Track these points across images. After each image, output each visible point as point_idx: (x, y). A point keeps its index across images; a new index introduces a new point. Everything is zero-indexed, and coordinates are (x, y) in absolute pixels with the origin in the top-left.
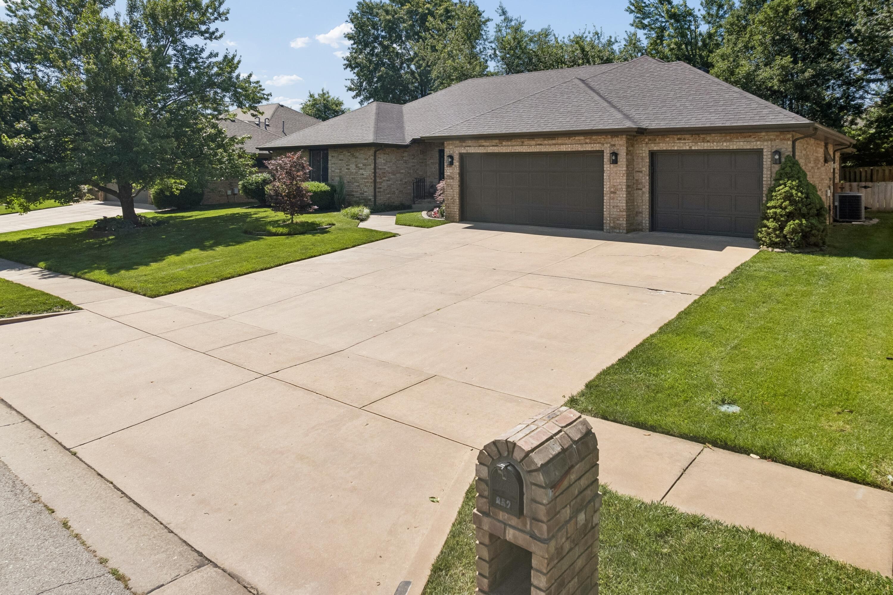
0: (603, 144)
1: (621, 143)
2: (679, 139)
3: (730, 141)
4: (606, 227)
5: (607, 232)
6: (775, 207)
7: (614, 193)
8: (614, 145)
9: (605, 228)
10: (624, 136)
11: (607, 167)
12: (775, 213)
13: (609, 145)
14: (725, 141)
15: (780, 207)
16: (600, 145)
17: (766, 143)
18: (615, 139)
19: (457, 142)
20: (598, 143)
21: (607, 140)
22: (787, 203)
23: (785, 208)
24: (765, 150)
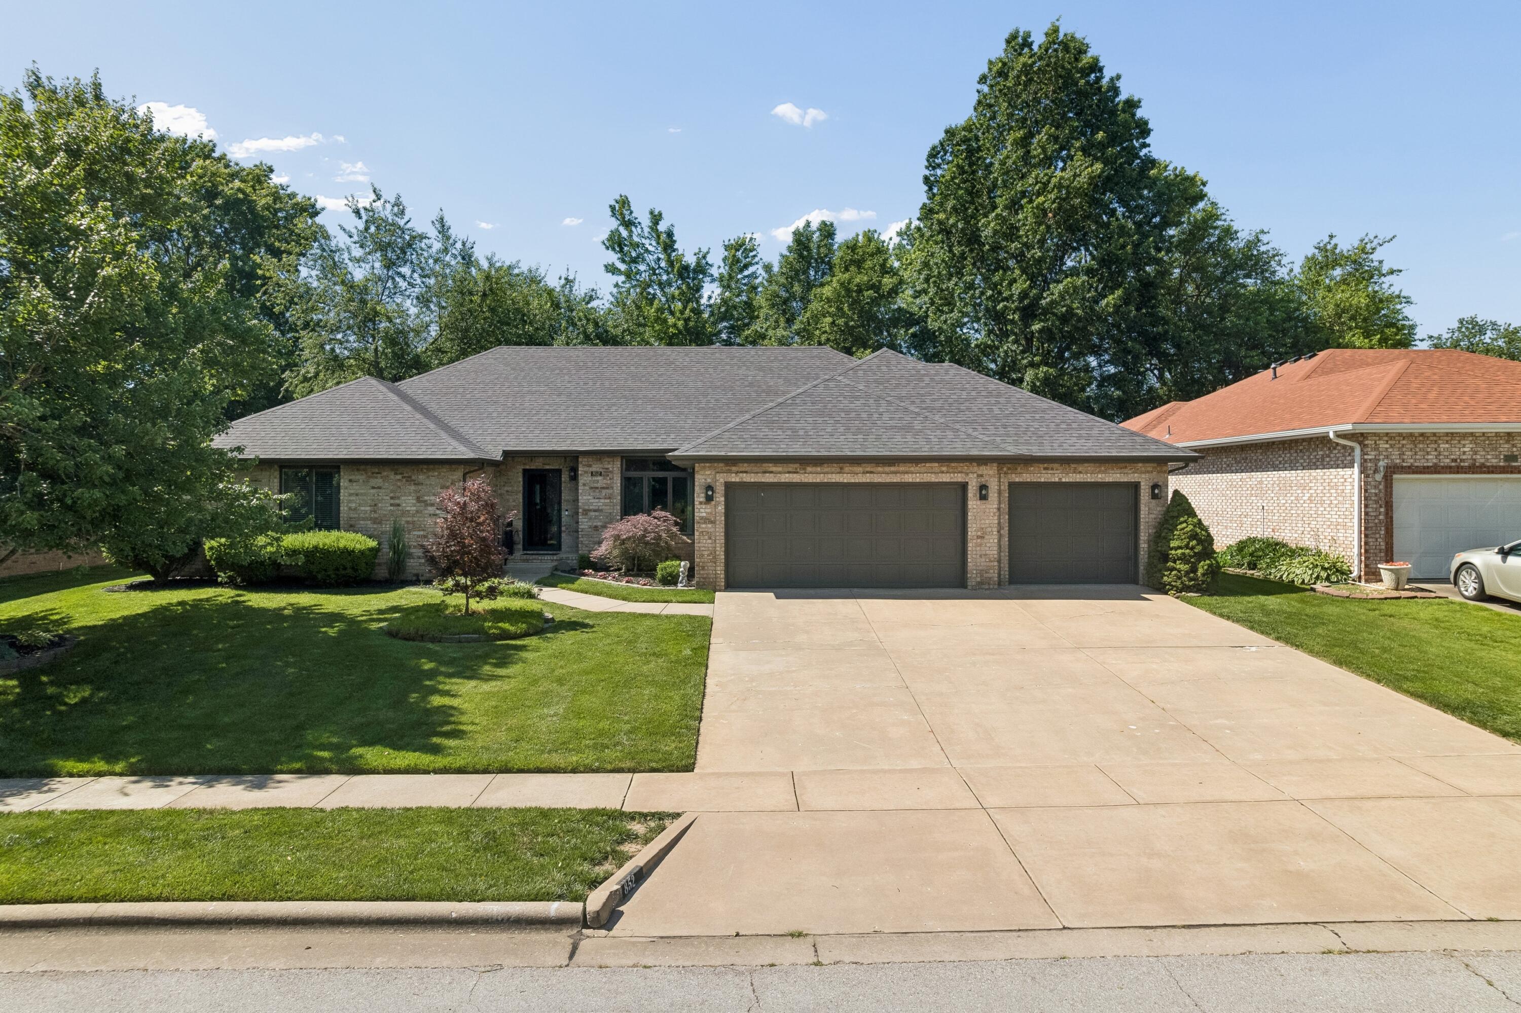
0: (967, 474)
1: (991, 472)
2: (1045, 469)
3: (1104, 472)
4: (971, 583)
5: (972, 589)
6: (1180, 548)
7: (982, 537)
8: (982, 476)
9: (969, 584)
10: (995, 465)
11: (973, 503)
12: (1183, 554)
13: (975, 475)
14: (1099, 472)
15: (1187, 546)
16: (963, 475)
17: (1143, 476)
18: (983, 468)
19: (721, 465)
20: (959, 472)
21: (971, 469)
22: (1194, 542)
23: (1192, 548)
24: (1142, 484)
